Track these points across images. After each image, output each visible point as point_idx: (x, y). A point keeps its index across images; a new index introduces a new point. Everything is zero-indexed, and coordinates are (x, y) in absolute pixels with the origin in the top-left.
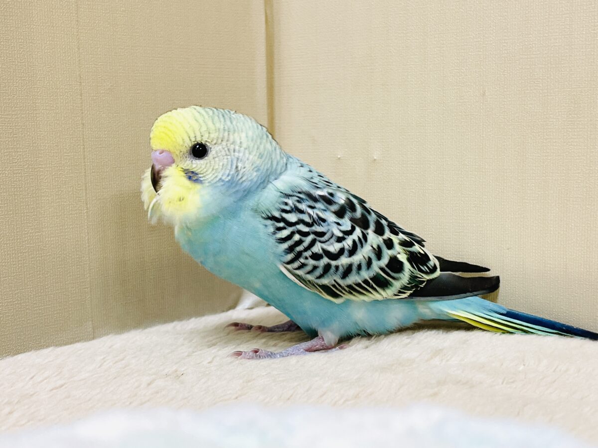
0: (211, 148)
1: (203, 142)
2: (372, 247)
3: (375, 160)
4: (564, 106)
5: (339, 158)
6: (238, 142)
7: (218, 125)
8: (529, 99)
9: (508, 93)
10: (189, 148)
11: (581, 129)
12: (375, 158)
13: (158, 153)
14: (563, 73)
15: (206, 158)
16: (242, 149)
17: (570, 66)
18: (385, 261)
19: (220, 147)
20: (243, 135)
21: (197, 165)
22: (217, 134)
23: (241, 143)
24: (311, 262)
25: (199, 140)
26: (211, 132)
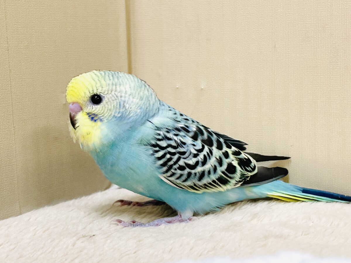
0: (104, 97)
1: (98, 94)
2: (216, 158)
3: (202, 89)
4: (327, 55)
5: (178, 88)
6: (124, 91)
7: (108, 82)
8: (304, 50)
9: (291, 46)
10: (89, 98)
11: (338, 70)
12: (202, 88)
13: (71, 105)
14: (326, 33)
15: (102, 103)
16: (127, 95)
17: (331, 29)
18: (225, 167)
19: (111, 95)
20: (128, 86)
21: (96, 109)
22: (107, 88)
23: (126, 92)
24: (179, 172)
25: (95, 92)
26: (103, 87)
